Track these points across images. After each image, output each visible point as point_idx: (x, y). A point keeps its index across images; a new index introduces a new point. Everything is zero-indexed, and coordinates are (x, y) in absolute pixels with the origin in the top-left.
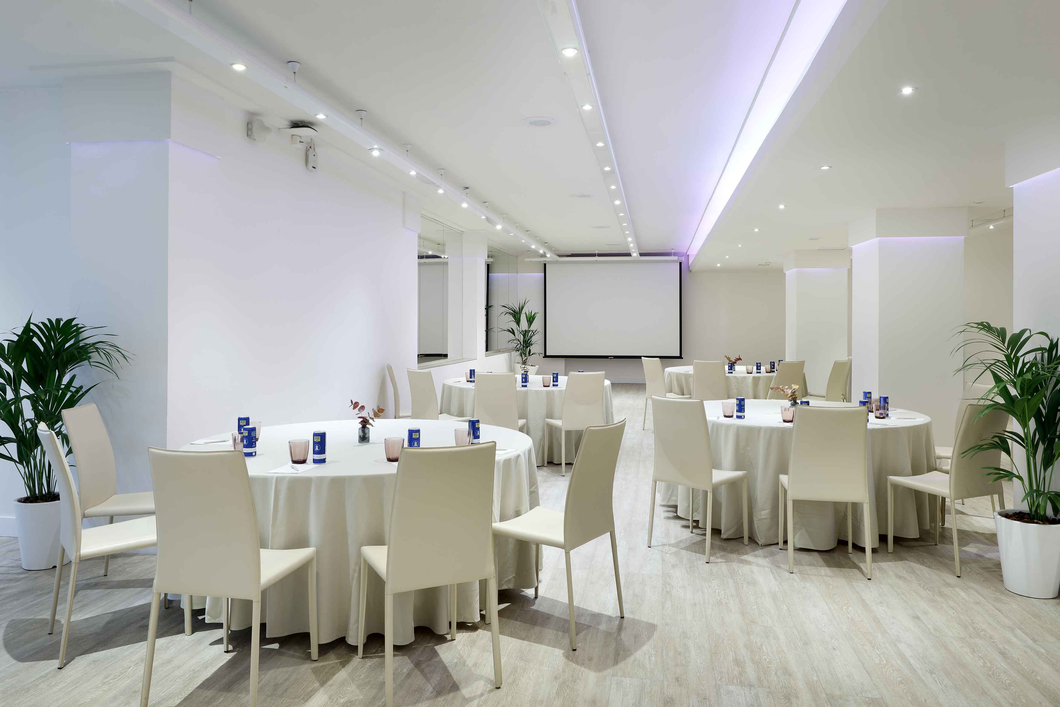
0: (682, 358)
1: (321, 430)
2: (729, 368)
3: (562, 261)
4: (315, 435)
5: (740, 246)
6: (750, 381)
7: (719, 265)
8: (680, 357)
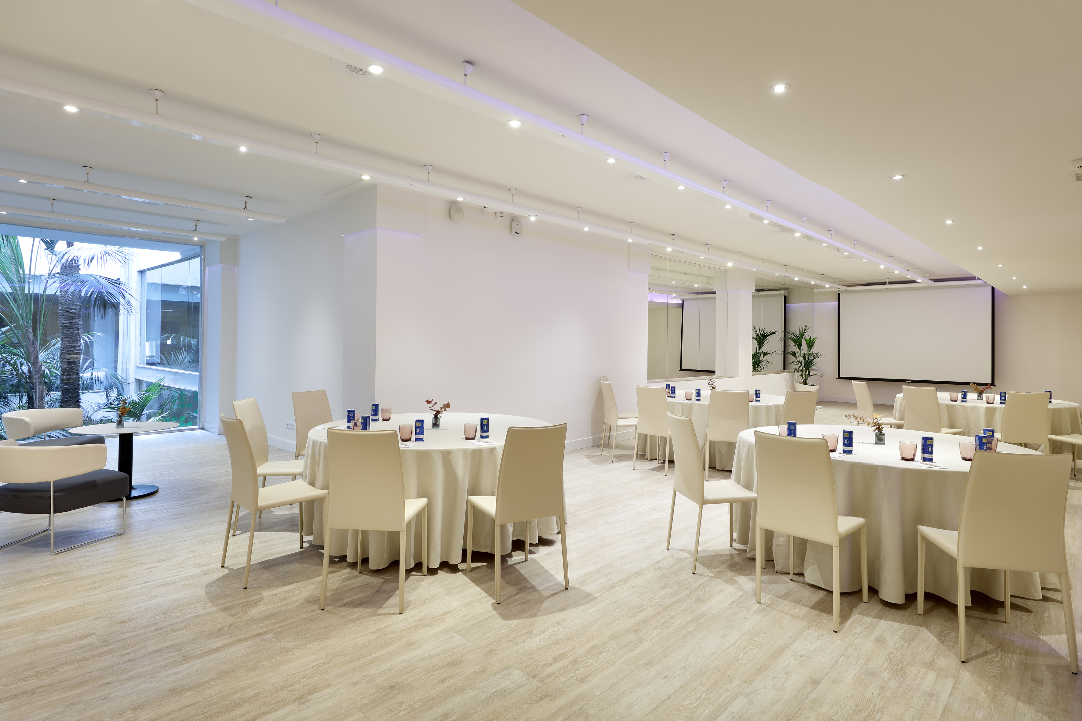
0: (995, 386)
1: (420, 418)
2: (963, 396)
3: (851, 290)
4: (417, 421)
5: (1000, 266)
6: (982, 412)
7: (1025, 287)
8: (993, 384)
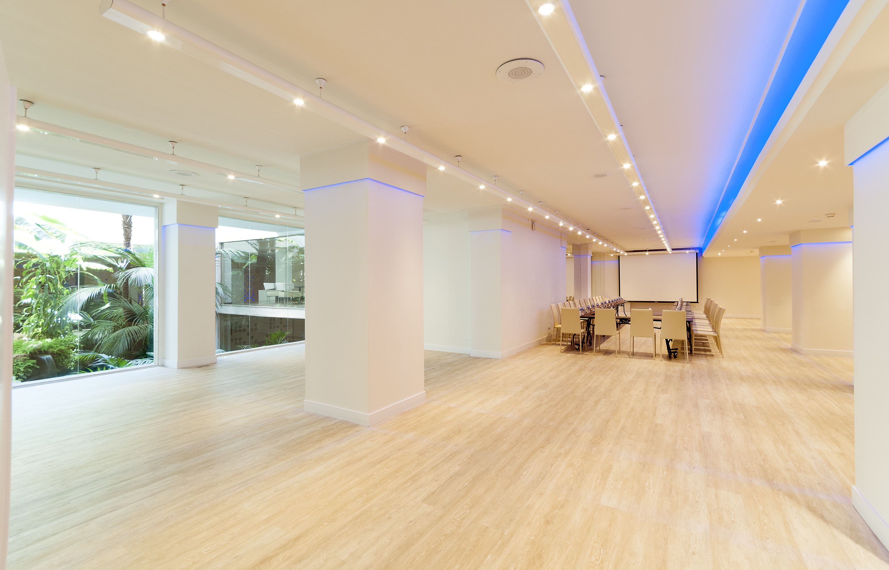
0: (698, 303)
7: (720, 254)
8: (697, 302)
